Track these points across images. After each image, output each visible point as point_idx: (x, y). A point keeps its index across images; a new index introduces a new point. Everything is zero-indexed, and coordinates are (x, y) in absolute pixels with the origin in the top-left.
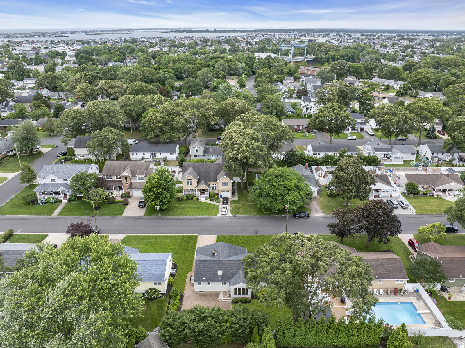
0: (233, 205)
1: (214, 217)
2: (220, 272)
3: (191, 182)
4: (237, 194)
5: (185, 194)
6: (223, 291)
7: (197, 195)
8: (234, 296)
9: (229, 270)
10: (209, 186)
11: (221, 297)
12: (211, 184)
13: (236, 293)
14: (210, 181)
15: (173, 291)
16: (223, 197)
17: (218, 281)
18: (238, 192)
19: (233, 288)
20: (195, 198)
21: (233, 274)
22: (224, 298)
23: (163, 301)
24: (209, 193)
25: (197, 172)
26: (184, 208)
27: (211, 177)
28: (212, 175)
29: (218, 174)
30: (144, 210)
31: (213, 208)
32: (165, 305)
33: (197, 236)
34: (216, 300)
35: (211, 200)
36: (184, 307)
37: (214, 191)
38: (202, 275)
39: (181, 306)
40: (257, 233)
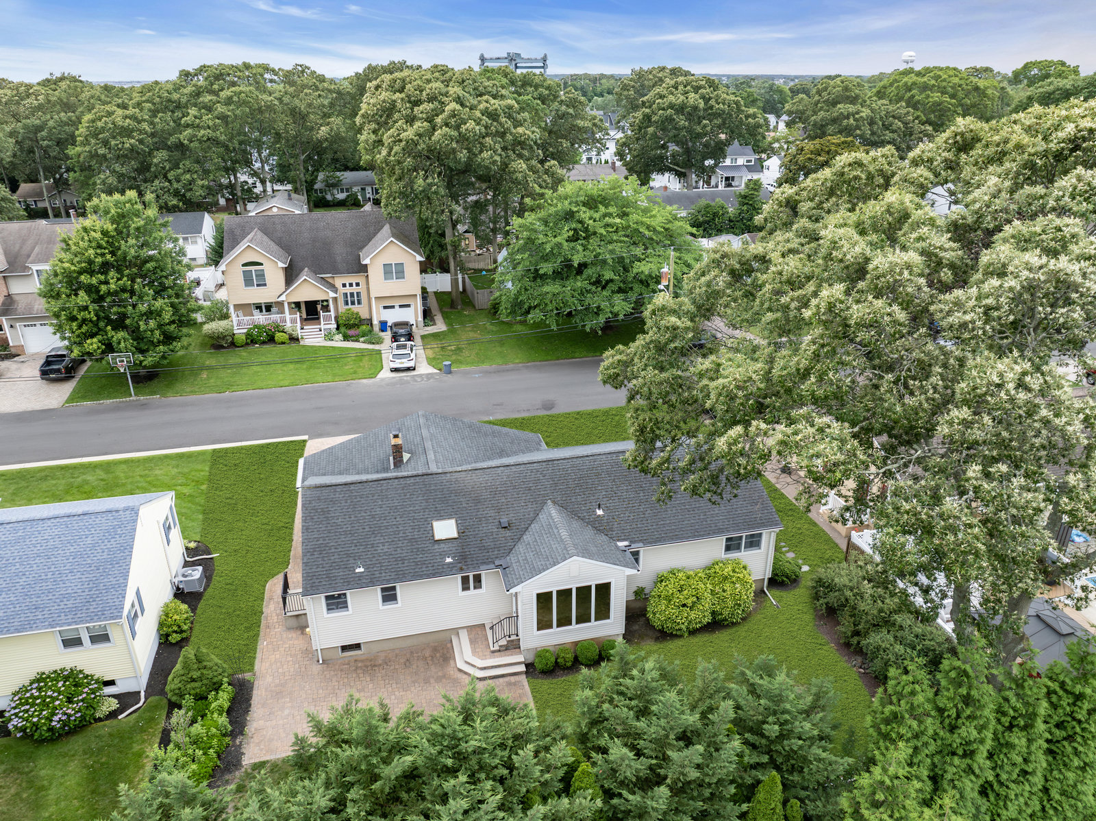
0: (435, 345)
1: (365, 381)
2: (445, 529)
3: (261, 275)
4: (438, 318)
5: (238, 325)
6: (470, 628)
7: (288, 324)
8: (535, 639)
9: (492, 513)
10: (334, 288)
11: (466, 656)
12: (338, 282)
13: (543, 624)
14: (336, 271)
15: (186, 666)
16: (390, 324)
17: (436, 571)
18: (443, 312)
19: (528, 591)
20: (279, 336)
21: (514, 530)
22: (483, 658)
23: (124, 738)
24: (336, 318)
25: (280, 243)
26: (240, 366)
27: (339, 259)
28: (340, 251)
29: (362, 248)
30: (67, 388)
32: (140, 755)
33: (305, 441)
35: (346, 338)
36: (258, 744)
37: (355, 308)
38: (348, 555)
39: (238, 742)
40: (548, 406)
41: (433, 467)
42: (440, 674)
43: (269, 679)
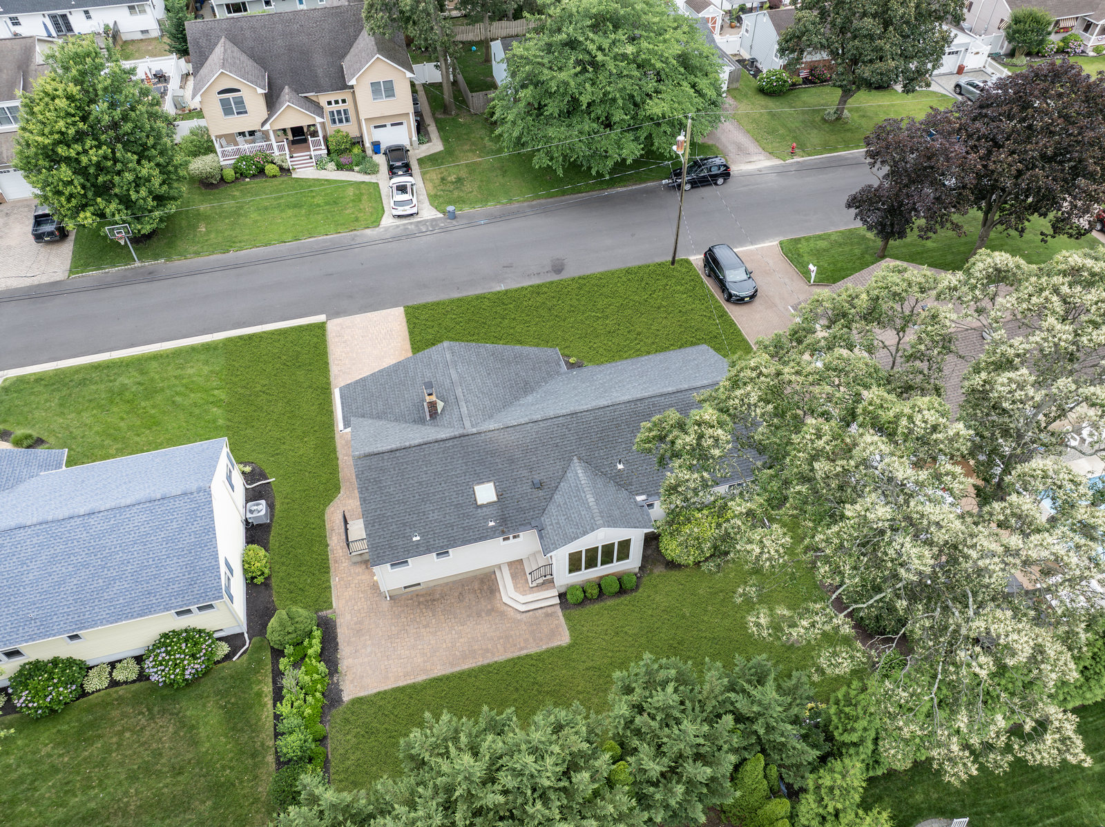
0: (434, 175)
1: (368, 232)
2: (486, 493)
3: (240, 102)
4: (432, 129)
5: (223, 159)
6: (510, 564)
7: (277, 153)
9: (525, 473)
10: (319, 109)
11: (512, 596)
12: (323, 100)
13: (574, 570)
14: (320, 89)
15: (282, 624)
16: (383, 147)
17: (481, 535)
18: (437, 121)
19: (562, 553)
20: (270, 169)
21: (546, 488)
22: (524, 593)
24: (326, 139)
25: (252, 56)
26: (237, 213)
27: (320, 72)
28: (320, 62)
29: (343, 56)
30: (66, 250)
31: (358, 199)
33: (322, 326)
34: (489, 612)
35: (340, 167)
36: (352, 682)
37: (344, 127)
38: (404, 525)
39: (335, 679)
40: (558, 269)
41: (467, 424)
42: (489, 607)
43: (348, 617)
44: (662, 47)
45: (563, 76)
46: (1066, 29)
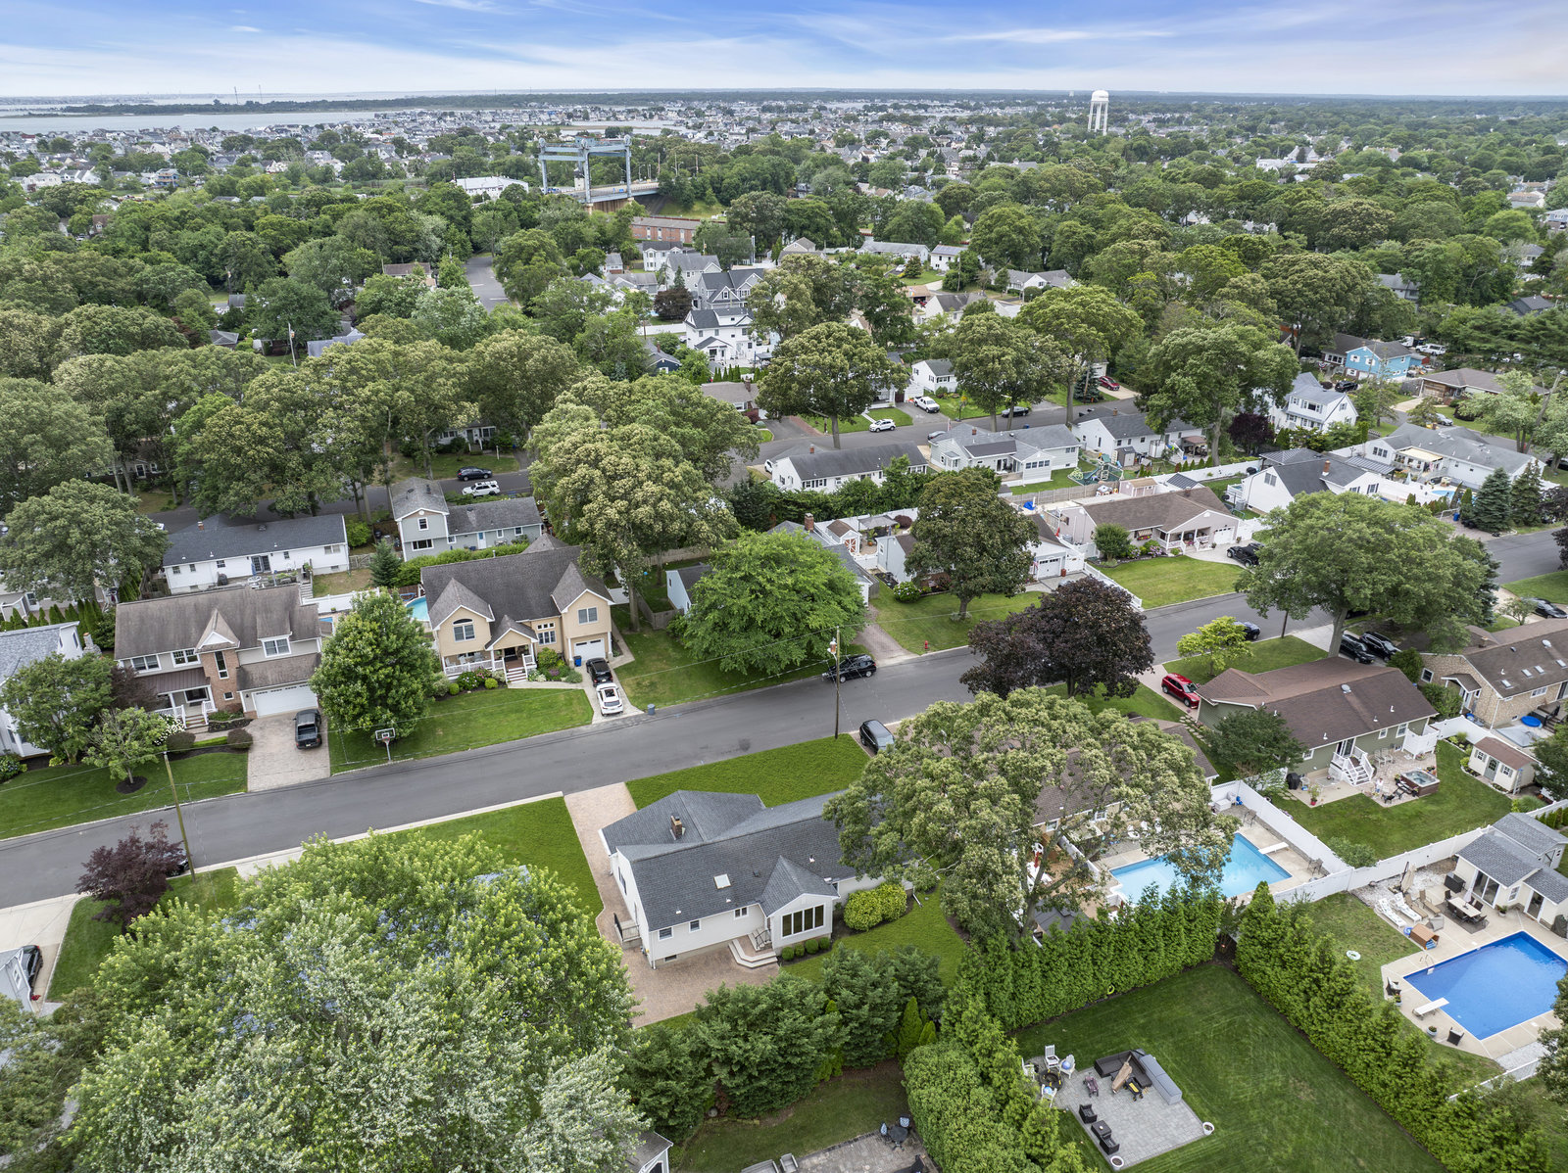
0: (630, 680)
1: (583, 728)
2: (722, 881)
3: (470, 629)
4: (622, 643)
5: (449, 675)
6: (739, 939)
7: (495, 669)
8: (781, 941)
9: (748, 867)
10: (532, 633)
11: (741, 956)
12: (535, 626)
13: (786, 932)
14: (533, 616)
16: (585, 660)
17: (724, 908)
18: (624, 637)
19: (777, 917)
20: (489, 682)
21: (762, 877)
22: (752, 956)
24: (536, 656)
25: (476, 591)
26: (467, 719)
27: (533, 603)
28: (533, 595)
29: (551, 590)
30: (323, 756)
31: (569, 703)
33: (563, 799)
34: (728, 971)
35: (549, 678)
36: (638, 1018)
37: (551, 646)
38: (669, 904)
40: (745, 746)
41: (705, 838)
42: (728, 968)
44: (813, 577)
45: (742, 602)
46: (1145, 537)
